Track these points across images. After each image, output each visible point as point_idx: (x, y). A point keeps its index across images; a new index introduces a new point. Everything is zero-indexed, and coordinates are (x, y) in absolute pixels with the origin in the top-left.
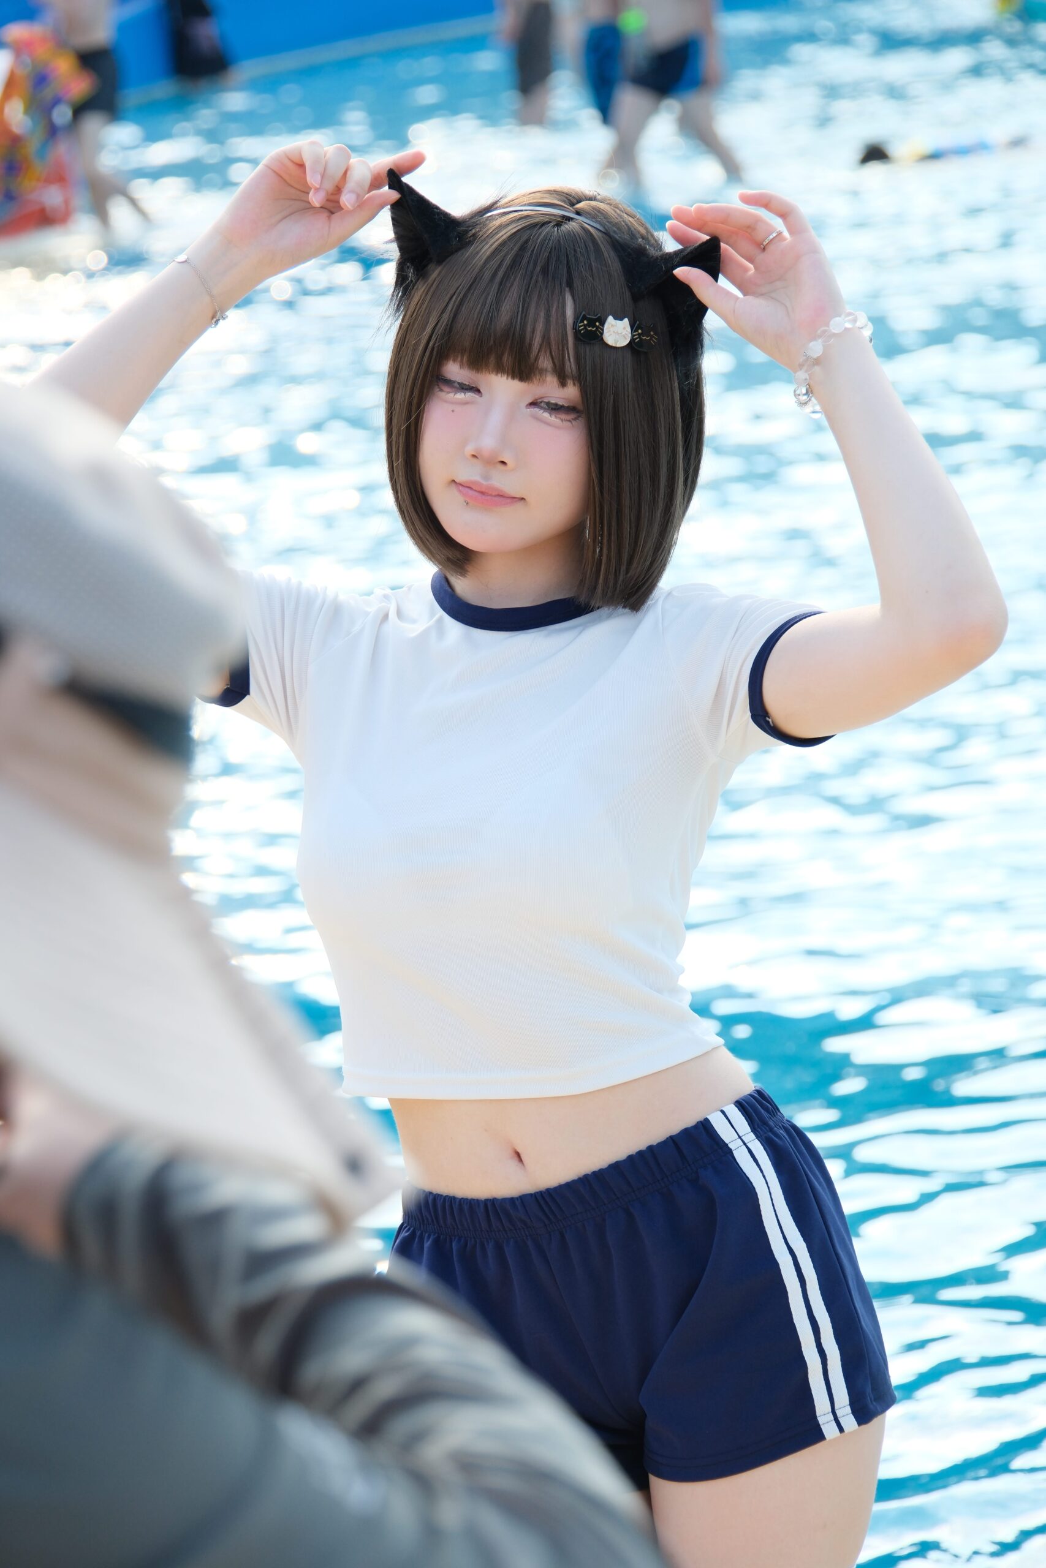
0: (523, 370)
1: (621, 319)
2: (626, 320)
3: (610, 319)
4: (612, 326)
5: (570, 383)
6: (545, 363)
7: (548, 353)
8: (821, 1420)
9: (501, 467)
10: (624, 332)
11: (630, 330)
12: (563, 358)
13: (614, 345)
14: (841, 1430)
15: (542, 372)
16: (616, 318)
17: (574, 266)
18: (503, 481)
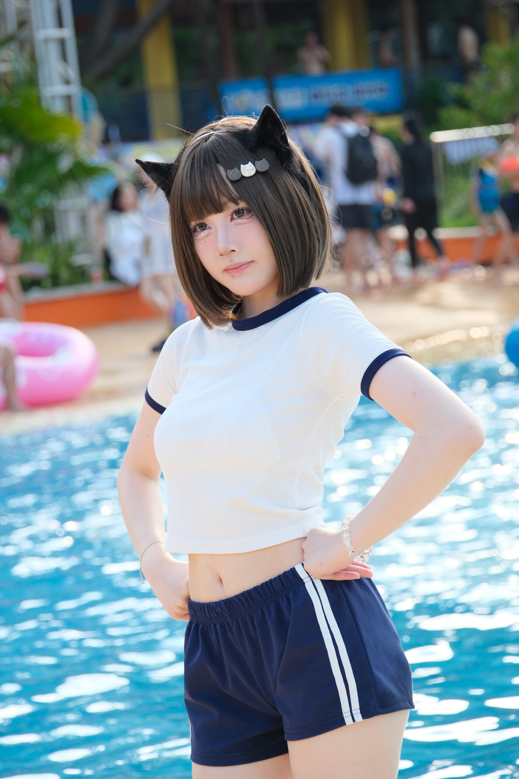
0: (218, 208)
1: (248, 163)
2: (250, 163)
3: (242, 166)
4: (244, 168)
5: (239, 202)
6: (224, 199)
7: (222, 194)
8: (344, 715)
9: (233, 253)
10: (251, 168)
11: (253, 166)
12: (230, 193)
13: (249, 176)
14: (354, 720)
15: (225, 204)
16: (244, 164)
17: (216, 153)
18: (238, 259)
